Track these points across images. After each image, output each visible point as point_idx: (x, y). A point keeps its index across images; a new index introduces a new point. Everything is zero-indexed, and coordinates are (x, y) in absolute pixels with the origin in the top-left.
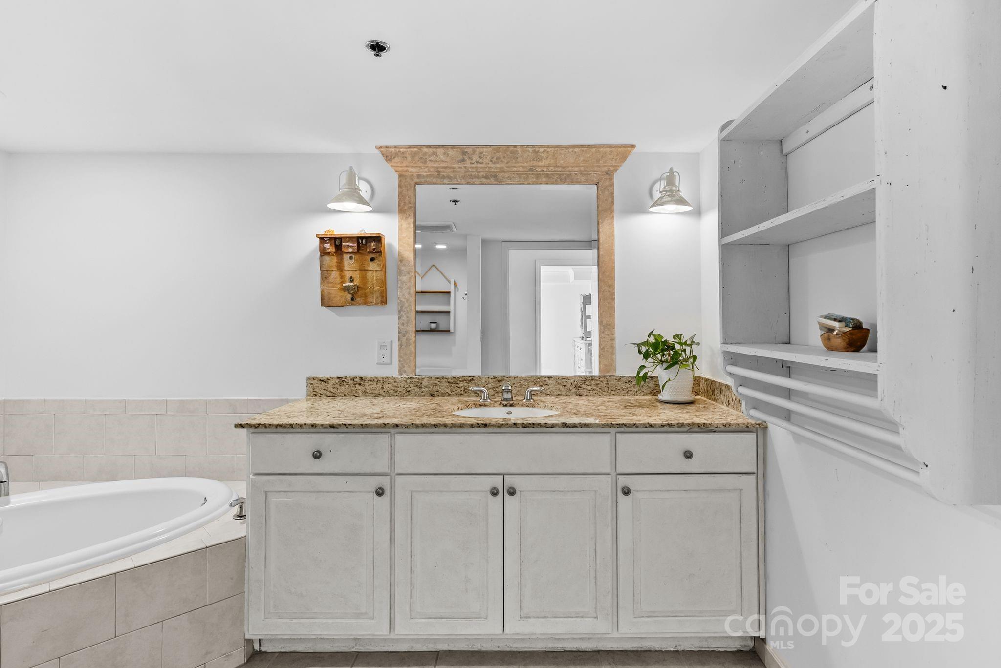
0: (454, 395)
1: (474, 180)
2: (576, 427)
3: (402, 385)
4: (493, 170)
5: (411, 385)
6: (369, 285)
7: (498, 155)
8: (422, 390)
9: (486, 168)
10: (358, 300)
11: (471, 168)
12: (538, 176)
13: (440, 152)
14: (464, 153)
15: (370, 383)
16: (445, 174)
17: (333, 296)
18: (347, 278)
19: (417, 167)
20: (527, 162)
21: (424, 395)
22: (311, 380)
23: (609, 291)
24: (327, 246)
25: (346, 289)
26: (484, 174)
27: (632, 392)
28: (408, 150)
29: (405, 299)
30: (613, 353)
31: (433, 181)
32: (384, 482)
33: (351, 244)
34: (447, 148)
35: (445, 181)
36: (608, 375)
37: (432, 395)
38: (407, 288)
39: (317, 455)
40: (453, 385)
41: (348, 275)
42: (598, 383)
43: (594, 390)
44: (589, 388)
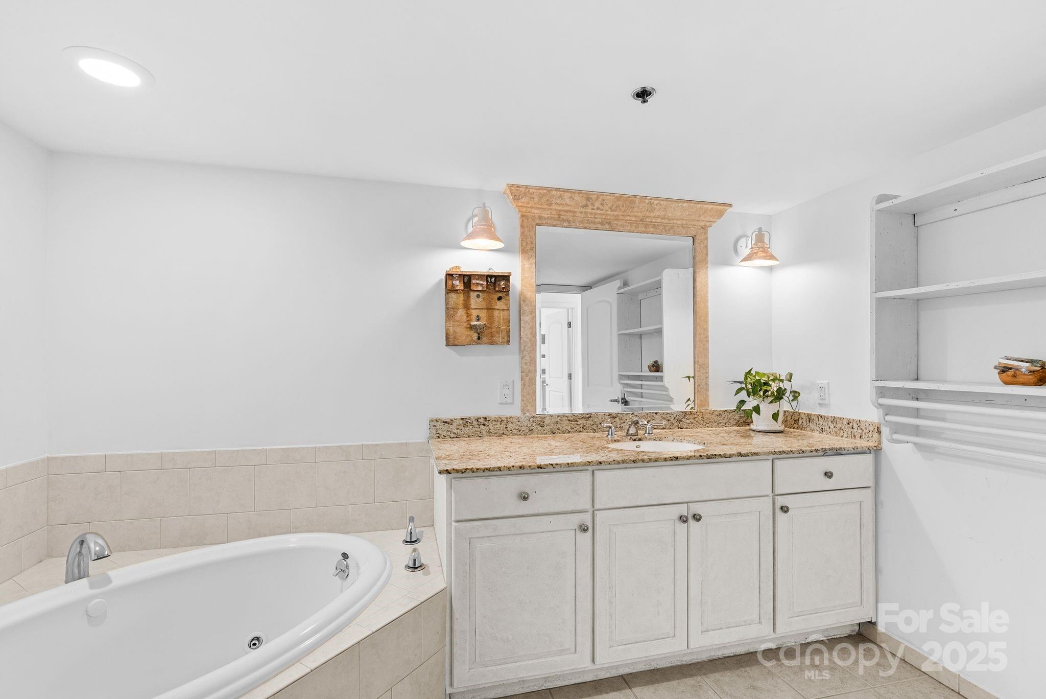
0: (573, 432)
1: (591, 225)
3: (525, 424)
4: (609, 217)
5: (534, 424)
6: (496, 324)
7: (618, 203)
8: (544, 428)
9: (604, 214)
10: (484, 339)
11: (591, 214)
12: (646, 226)
13: (567, 195)
14: (588, 199)
15: (494, 423)
16: (565, 217)
17: (459, 335)
18: (474, 317)
19: (541, 208)
20: (641, 212)
21: (546, 433)
22: (434, 422)
23: (704, 334)
24: (456, 282)
25: (472, 328)
26: (600, 220)
27: (722, 424)
28: (538, 191)
29: (528, 338)
30: (707, 390)
31: (554, 223)
33: (481, 282)
34: (574, 193)
35: (565, 224)
36: (703, 409)
37: (554, 433)
38: (530, 328)
39: (526, 497)
40: (572, 423)
41: (474, 313)
42: (696, 416)
43: (692, 423)
44: (688, 421)
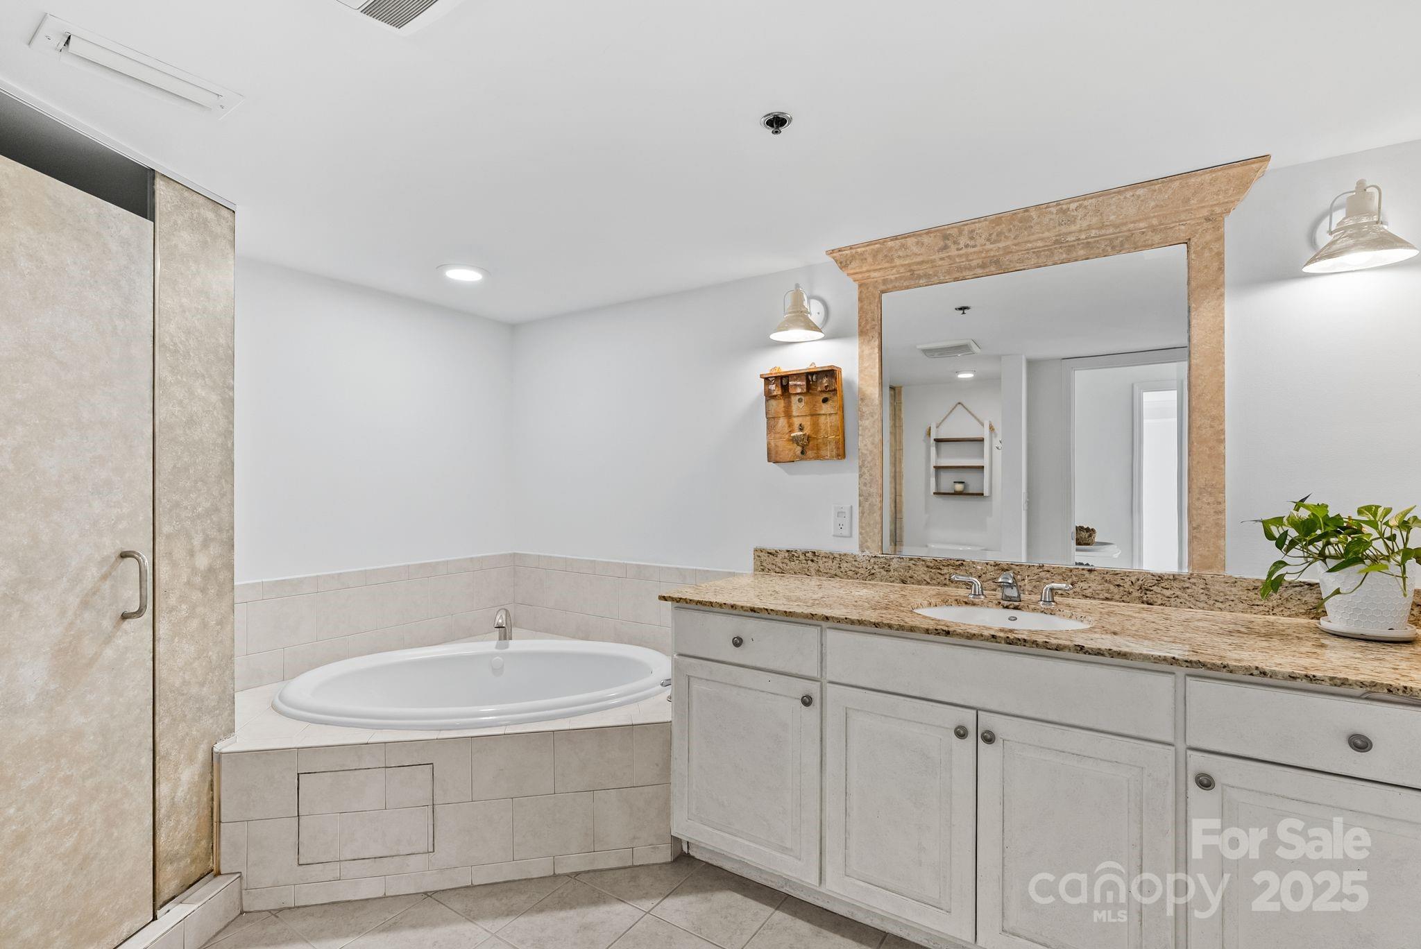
0: (934, 585)
1: (964, 274)
2: (1103, 655)
3: (864, 566)
4: (992, 254)
5: (876, 567)
6: (822, 434)
7: (998, 229)
8: (891, 574)
9: (982, 252)
10: (810, 453)
11: (960, 256)
12: (1071, 248)
13: (910, 241)
14: (946, 237)
15: (824, 560)
16: (921, 272)
17: (781, 449)
18: (796, 426)
19: (880, 269)
20: (1049, 230)
21: (893, 582)
22: (758, 551)
23: (1212, 427)
24: (773, 387)
25: (795, 440)
26: (980, 261)
27: (1261, 608)
28: (867, 248)
29: (867, 450)
30: (1220, 536)
31: (905, 284)
32: (813, 689)
33: (799, 383)
34: (920, 235)
35: (921, 282)
36: (1207, 574)
37: (904, 582)
38: (871, 436)
39: (738, 642)
40: (933, 571)
41: (797, 422)
42: (1187, 585)
43: (1177, 597)
44: (1168, 593)
